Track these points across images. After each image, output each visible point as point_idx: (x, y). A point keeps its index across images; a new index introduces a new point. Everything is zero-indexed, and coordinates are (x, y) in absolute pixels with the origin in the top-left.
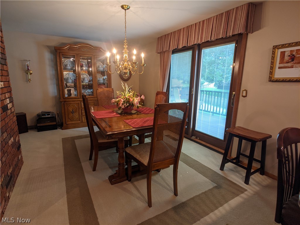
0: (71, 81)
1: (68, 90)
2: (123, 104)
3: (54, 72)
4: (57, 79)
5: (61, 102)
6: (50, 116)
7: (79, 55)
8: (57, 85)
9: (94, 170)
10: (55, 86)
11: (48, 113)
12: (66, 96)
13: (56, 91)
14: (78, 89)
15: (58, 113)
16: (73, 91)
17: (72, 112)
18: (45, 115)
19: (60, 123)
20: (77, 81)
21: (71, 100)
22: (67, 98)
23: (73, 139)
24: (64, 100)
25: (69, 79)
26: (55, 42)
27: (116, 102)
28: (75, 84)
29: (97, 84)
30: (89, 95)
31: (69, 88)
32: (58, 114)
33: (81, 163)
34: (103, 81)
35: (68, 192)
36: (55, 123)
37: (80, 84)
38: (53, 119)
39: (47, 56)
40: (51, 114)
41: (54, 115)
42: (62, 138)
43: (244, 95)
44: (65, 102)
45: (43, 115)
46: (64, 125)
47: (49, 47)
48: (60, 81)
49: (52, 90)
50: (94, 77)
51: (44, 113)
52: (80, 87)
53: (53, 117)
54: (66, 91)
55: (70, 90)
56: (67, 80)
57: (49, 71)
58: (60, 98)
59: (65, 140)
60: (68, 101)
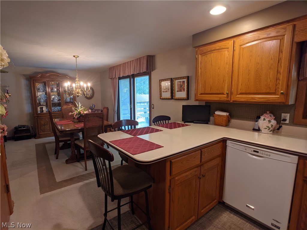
0: (43, 101)
1: (40, 108)
2: (76, 116)
3: (29, 94)
4: (32, 100)
5: (35, 117)
6: (25, 128)
7: (49, 81)
8: (31, 104)
9: (57, 158)
10: (30, 105)
11: (24, 126)
12: (39, 112)
13: (30, 109)
14: (49, 107)
15: (32, 126)
16: (45, 109)
17: (44, 125)
18: (21, 128)
19: (34, 134)
20: (48, 101)
21: (43, 115)
22: (39, 114)
23: (44, 144)
24: (37, 116)
25: (41, 99)
26: (29, 71)
27: (72, 114)
28: (46, 103)
29: (64, 102)
30: (58, 111)
31: (42, 106)
32: (32, 128)
33: (48, 156)
34: (69, 100)
35: (38, 168)
36: (29, 134)
37: (50, 103)
38: (28, 130)
39: (23, 82)
40: (26, 127)
41: (29, 128)
42: (36, 144)
43: (153, 107)
44: (38, 117)
45: (19, 128)
46: (37, 135)
47: (24, 75)
48: (34, 101)
49: (27, 108)
50: (61, 97)
51: (20, 127)
52: (50, 105)
53: (28, 129)
54: (39, 109)
55: (42, 108)
56: (39, 100)
57: (24, 94)
58: (34, 114)
59: (37, 145)
60: (40, 116)
